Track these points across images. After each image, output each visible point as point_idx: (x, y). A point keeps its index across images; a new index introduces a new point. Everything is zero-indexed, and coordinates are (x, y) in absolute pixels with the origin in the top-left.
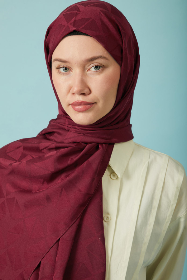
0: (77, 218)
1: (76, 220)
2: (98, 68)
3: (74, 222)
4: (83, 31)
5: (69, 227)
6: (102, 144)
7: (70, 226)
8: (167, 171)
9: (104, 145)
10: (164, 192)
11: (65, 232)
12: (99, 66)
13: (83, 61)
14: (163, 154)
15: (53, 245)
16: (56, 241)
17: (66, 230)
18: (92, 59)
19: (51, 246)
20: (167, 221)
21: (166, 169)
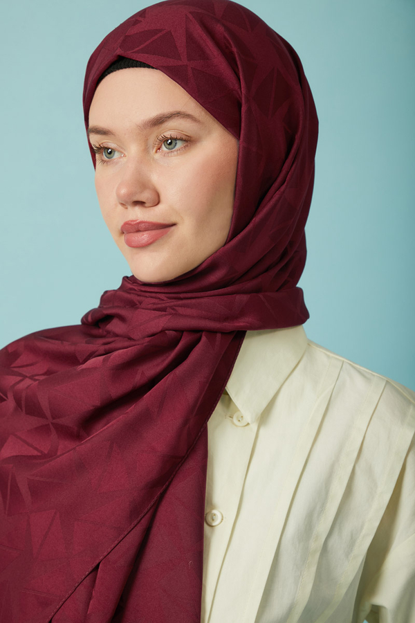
0: (143, 515)
1: (141, 519)
2: (173, 144)
3: (135, 522)
4: (140, 57)
5: (123, 536)
6: (212, 332)
7: (126, 533)
8: (376, 411)
9: (219, 336)
10: (362, 462)
11: (113, 546)
12: (176, 139)
13: (138, 126)
14: (374, 375)
15: (84, 577)
16: (90, 569)
17: (116, 542)
18: (159, 121)
19: (80, 581)
20: (364, 532)
21: (374, 407)
